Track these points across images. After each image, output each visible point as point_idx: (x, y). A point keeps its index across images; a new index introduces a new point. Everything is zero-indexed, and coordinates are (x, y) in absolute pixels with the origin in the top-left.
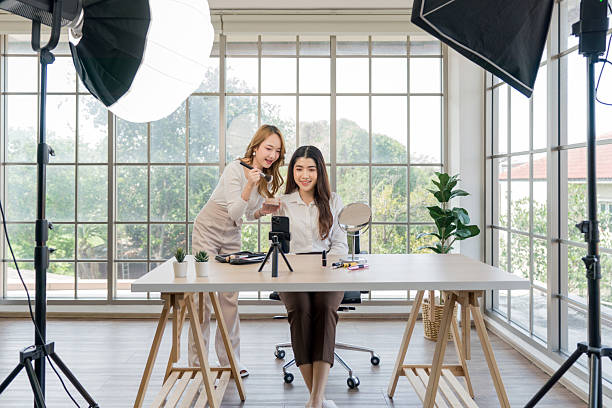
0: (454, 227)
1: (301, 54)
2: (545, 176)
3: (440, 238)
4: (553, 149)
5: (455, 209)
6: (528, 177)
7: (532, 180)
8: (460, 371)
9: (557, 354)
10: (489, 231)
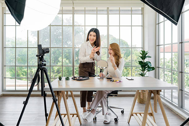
0: (147, 68)
1: (98, 13)
2: (177, 51)
3: (142, 71)
4: (180, 43)
5: (147, 62)
6: (171, 51)
7: (172, 52)
8: (151, 114)
9: (181, 108)
10: (157, 68)
